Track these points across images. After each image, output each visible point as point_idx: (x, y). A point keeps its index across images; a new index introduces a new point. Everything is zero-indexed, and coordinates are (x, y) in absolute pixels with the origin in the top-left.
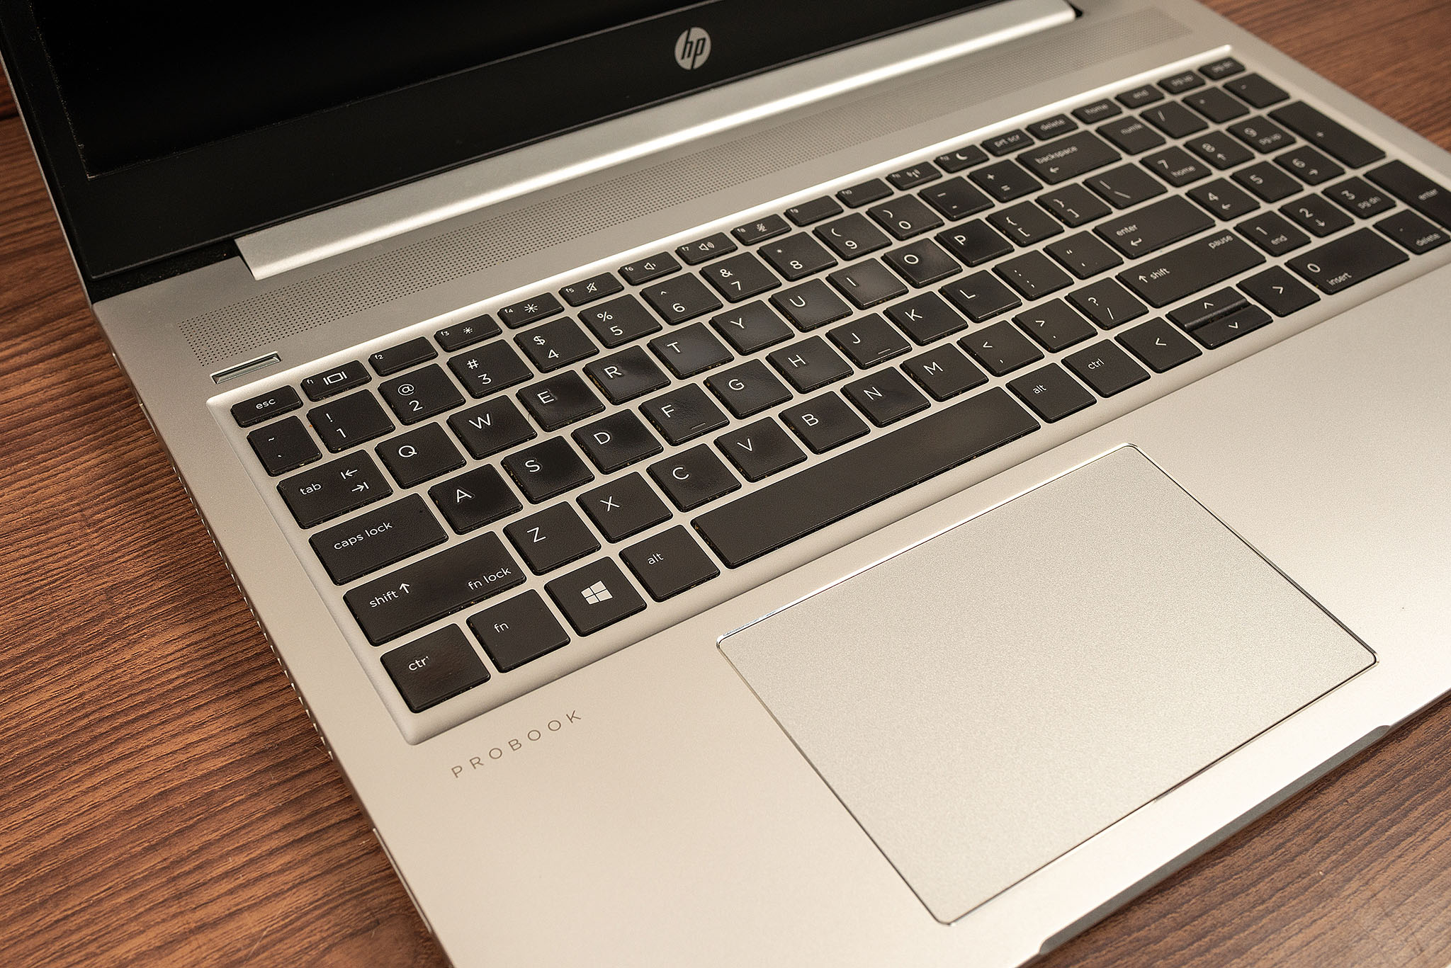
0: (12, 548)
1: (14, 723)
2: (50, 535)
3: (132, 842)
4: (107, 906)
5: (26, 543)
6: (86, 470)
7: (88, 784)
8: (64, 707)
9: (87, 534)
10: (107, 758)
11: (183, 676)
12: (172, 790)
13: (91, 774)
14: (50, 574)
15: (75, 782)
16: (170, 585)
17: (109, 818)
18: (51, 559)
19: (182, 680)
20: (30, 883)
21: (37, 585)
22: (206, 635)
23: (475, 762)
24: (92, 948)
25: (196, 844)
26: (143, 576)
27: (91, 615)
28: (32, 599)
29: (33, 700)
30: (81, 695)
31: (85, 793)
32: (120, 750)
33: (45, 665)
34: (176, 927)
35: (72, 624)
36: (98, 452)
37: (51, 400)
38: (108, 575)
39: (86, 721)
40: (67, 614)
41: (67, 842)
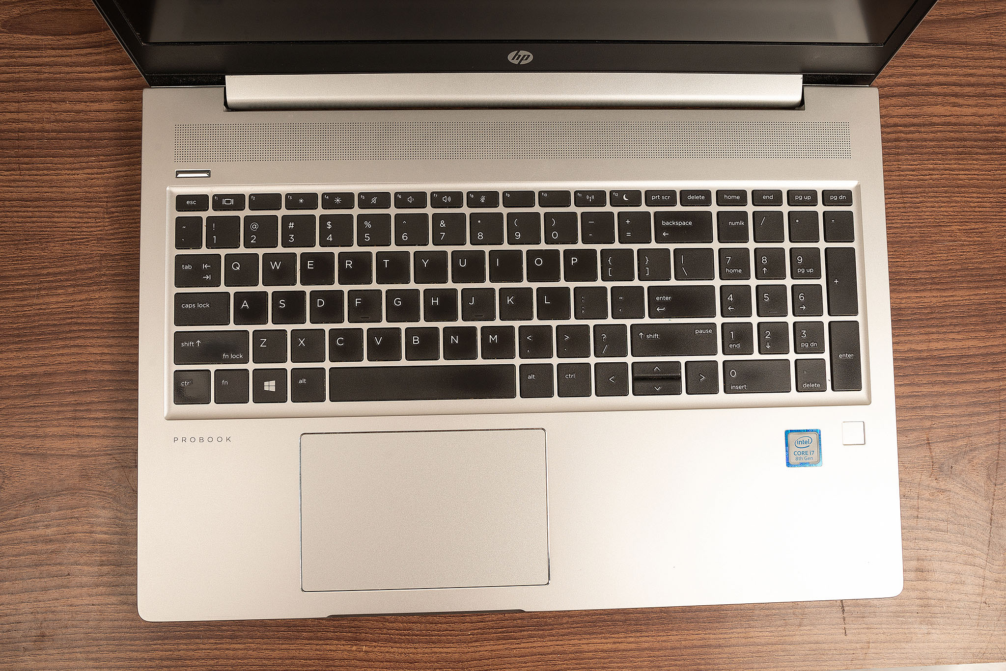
0: (72, 210)
1: (44, 307)
2: (90, 210)
3: (67, 387)
4: (49, 409)
5: (79, 209)
6: (118, 177)
7: (61, 352)
8: (65, 309)
9: (104, 218)
10: (72, 343)
11: (114, 318)
12: (90, 371)
13: (63, 347)
14: (82, 233)
15: (57, 348)
16: (127, 266)
17: (63, 371)
18: (85, 225)
19: (112, 320)
20: (27, 385)
21: (75, 237)
22: (131, 302)
23: (184, 440)
24: (39, 424)
25: (88, 399)
26: (118, 255)
27: (91, 266)
28: (71, 244)
29: (54, 299)
30: (73, 307)
31: (59, 355)
32: (78, 342)
33: (65, 284)
34: (69, 430)
35: (82, 267)
36: (127, 168)
37: (119, 121)
38: (105, 247)
39: (70, 320)
40: (81, 260)
41: (46, 374)
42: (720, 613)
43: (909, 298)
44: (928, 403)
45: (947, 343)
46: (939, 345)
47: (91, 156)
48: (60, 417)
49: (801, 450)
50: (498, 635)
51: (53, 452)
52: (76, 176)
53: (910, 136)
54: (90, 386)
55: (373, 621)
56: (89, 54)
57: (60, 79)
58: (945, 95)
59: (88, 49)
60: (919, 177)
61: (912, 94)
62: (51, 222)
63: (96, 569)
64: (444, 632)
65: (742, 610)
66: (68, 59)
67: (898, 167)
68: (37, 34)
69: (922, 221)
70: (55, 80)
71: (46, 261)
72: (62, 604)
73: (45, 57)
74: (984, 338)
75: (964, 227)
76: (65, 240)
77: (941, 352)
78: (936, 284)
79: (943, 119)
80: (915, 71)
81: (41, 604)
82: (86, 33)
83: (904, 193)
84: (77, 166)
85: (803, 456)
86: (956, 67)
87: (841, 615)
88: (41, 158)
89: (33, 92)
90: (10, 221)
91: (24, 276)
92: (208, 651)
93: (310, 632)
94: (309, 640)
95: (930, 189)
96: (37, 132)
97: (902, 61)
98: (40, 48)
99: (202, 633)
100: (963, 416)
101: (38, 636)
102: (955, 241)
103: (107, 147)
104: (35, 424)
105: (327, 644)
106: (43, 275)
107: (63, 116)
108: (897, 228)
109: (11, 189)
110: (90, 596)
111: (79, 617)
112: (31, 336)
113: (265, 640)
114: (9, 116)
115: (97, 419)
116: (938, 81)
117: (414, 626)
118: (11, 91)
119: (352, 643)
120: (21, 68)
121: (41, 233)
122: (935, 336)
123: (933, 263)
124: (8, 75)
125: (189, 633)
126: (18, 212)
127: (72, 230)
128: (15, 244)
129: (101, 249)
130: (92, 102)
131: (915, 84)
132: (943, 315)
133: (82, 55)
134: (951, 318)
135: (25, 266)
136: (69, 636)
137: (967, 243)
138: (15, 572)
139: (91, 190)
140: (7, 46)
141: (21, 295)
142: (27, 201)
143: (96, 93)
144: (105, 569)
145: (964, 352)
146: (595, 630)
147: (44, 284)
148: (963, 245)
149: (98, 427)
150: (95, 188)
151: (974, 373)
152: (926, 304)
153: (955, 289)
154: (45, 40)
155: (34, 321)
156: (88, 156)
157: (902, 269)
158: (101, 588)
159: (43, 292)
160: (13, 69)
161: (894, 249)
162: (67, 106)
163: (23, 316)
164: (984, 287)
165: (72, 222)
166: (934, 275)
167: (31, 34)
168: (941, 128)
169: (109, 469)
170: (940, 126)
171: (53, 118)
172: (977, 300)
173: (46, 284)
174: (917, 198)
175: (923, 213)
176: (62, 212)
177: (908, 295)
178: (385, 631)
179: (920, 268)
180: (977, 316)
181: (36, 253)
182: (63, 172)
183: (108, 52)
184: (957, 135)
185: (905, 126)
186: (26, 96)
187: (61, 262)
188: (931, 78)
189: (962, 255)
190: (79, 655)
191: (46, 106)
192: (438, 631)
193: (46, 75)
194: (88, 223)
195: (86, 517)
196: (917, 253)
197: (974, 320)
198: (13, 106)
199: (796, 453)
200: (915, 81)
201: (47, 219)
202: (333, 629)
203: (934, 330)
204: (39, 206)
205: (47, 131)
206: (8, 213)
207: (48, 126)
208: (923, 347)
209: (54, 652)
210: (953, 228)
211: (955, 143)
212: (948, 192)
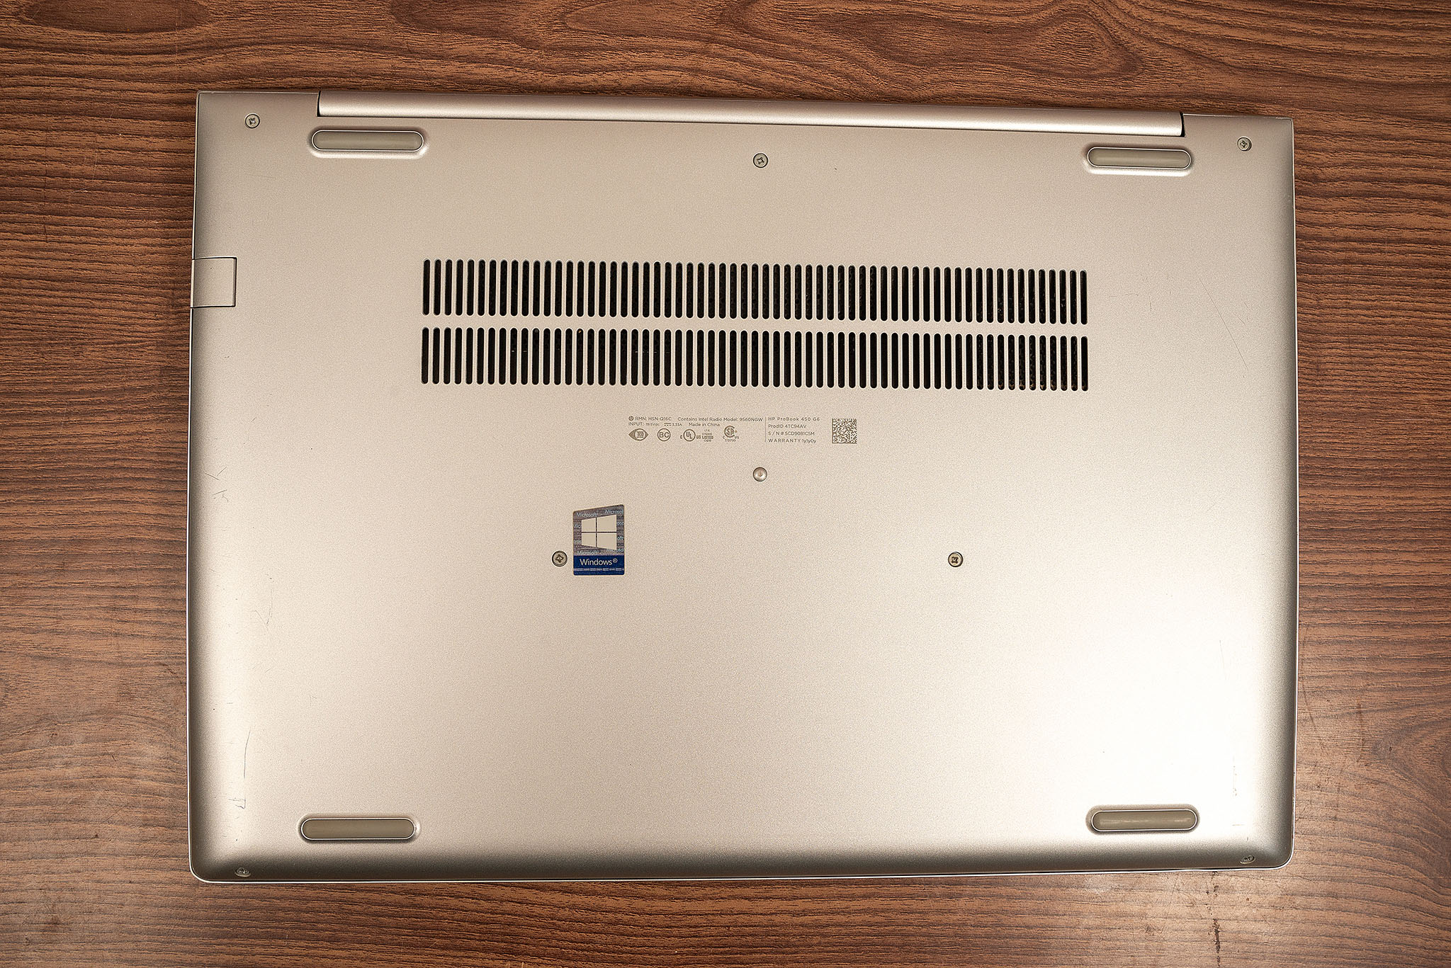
42: (1041, 942)
43: (1347, 497)
46: (1388, 569)
47: (153, 219)
48: (93, 606)
50: (718, 956)
51: (80, 657)
52: (128, 248)
53: (1365, 256)
54: (137, 562)
55: (538, 928)
56: (155, 63)
57: (111, 99)
58: (1423, 198)
59: (154, 56)
61: (1375, 194)
62: (88, 314)
63: (137, 830)
64: (640, 949)
65: (1072, 939)
66: (124, 70)
67: (1346, 302)
68: (79, 28)
70: (103, 100)
71: (79, 372)
72: (85, 878)
73: (90, 64)
75: (1435, 397)
76: (109, 343)
77: (1387, 580)
78: (1388, 479)
79: (1418, 234)
80: (1381, 160)
81: (55, 877)
82: (152, 31)
84: (132, 232)
86: (1443, 156)
87: (1215, 953)
88: (78, 218)
89: (70, 117)
90: (28, 309)
91: (46, 393)
92: (296, 958)
93: (445, 938)
94: (443, 949)
95: (1390, 338)
96: (74, 177)
97: (1364, 143)
98: (82, 50)
99: (288, 932)
100: (1413, 675)
101: (49, 924)
102: (1421, 418)
103: (176, 207)
104: (56, 614)
105: (470, 957)
106: (74, 393)
107: (113, 155)
108: (1337, 392)
109: (32, 261)
110: (126, 868)
111: (109, 899)
112: (52, 482)
113: (379, 947)
114: (32, 151)
115: (147, 611)
116: (1415, 176)
117: (597, 937)
118: (36, 113)
119: (506, 958)
120: (53, 78)
121: (74, 330)
122: (1381, 556)
123: (1386, 448)
124: (33, 89)
125: (268, 930)
126: (40, 296)
127: (119, 327)
128: (34, 345)
129: (161, 359)
130: (157, 136)
131: (1381, 178)
132: (1396, 526)
133: (144, 64)
135: (48, 379)
136: (93, 926)
137: (1439, 421)
138: (18, 829)
139: (150, 269)
140: (34, 44)
141: (40, 421)
142: (54, 281)
143: (163, 123)
144: (150, 831)
145: (1420, 582)
146: (859, 956)
147: (75, 407)
148: (1432, 424)
149: (148, 623)
150: (157, 267)
152: (1371, 508)
153: (1416, 488)
154: (90, 38)
155: (59, 461)
156: (148, 219)
157: (1341, 455)
158: (143, 858)
159: (73, 419)
160: (40, 80)
162: (120, 141)
163: (43, 453)
165: (121, 316)
166: (1386, 466)
167: (70, 28)
168: (1413, 247)
169: (162, 686)
170: (1413, 245)
171: (97, 157)
173: (78, 407)
174: (1370, 349)
175: (1377, 373)
176: (105, 300)
177: (1347, 493)
178: (554, 942)
179: (1366, 455)
180: (1445, 529)
181: (66, 360)
182: (110, 240)
183: (184, 61)
184: (1437, 259)
185: (1361, 241)
186: (58, 123)
187: (101, 375)
188: (1404, 171)
189: (1429, 439)
190: (107, 954)
191: (88, 139)
192: (631, 947)
193: (90, 92)
194: (144, 319)
195: (126, 754)
196: (1364, 432)
198: (39, 137)
200: (1380, 174)
201: (84, 310)
202: (480, 936)
203: (1380, 547)
204: (72, 289)
205: (89, 177)
206: (26, 298)
207: (89, 169)
208: (1363, 570)
209: (72, 947)
210: (1420, 397)
211: (1432, 270)
212: (1417, 344)
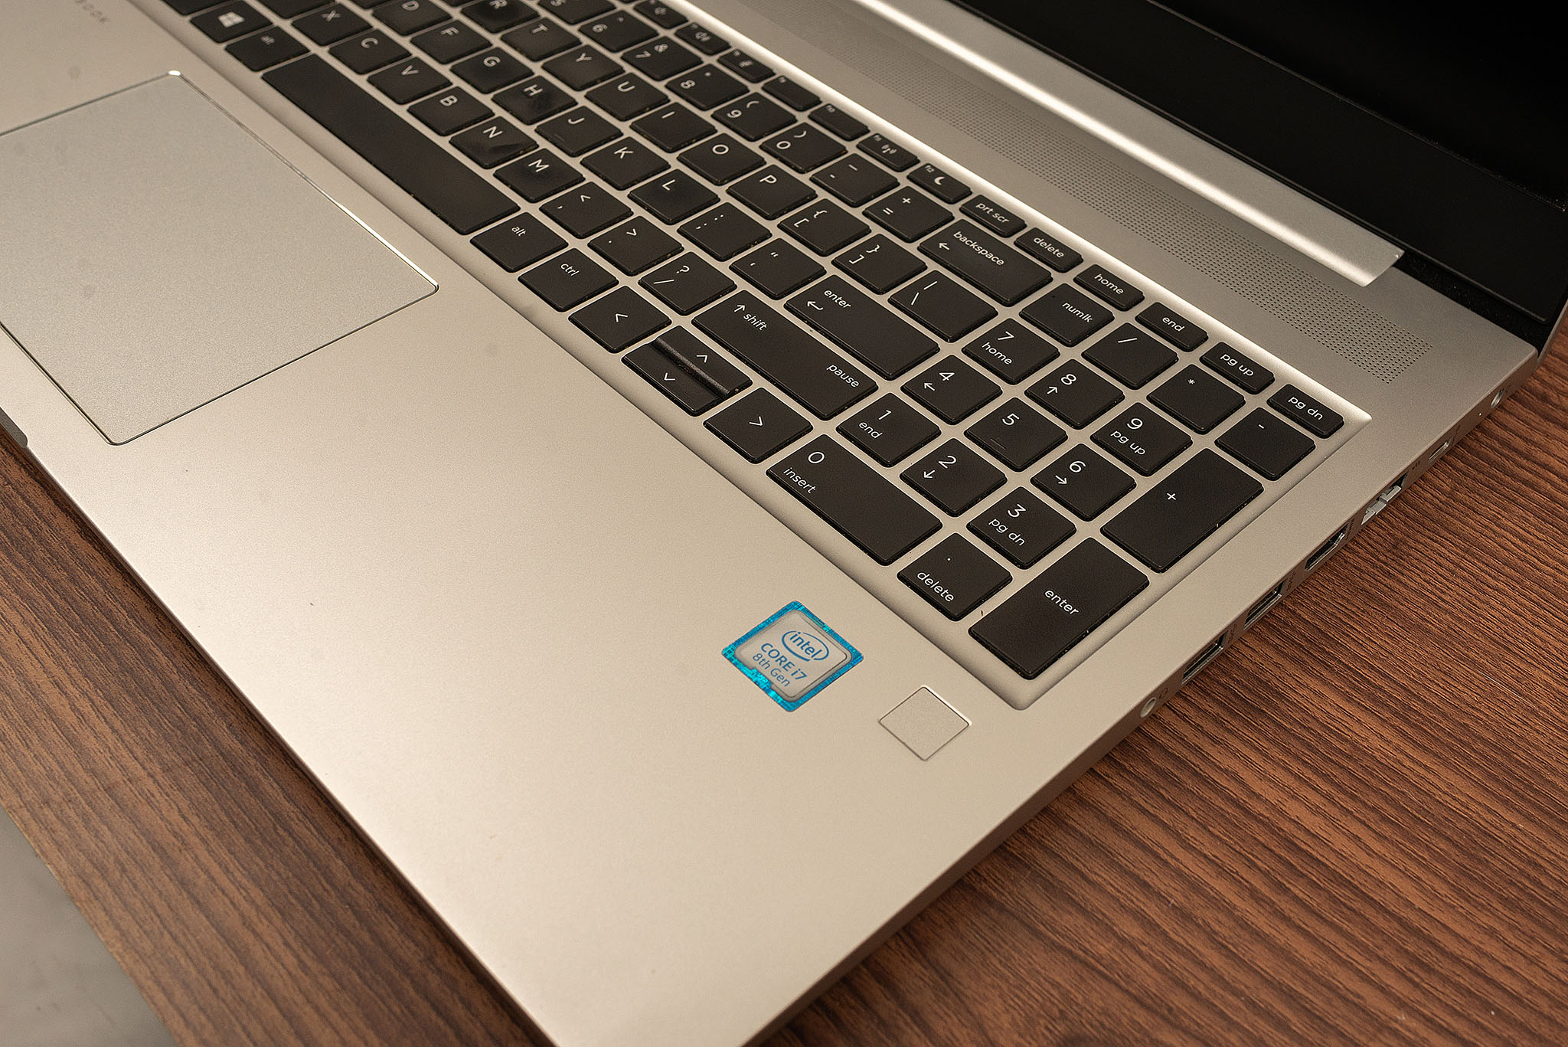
44: (1174, 893)
45: (1331, 831)
49: (784, 652)
60: (1527, 556)
69: (1473, 615)
74: (1435, 896)
83: (1472, 555)
85: (774, 664)
134: (1386, 798)
151: (1349, 937)
161: (1366, 607)
164: (1524, 812)
172: (1484, 819)
197: (1442, 846)
199: (768, 648)
